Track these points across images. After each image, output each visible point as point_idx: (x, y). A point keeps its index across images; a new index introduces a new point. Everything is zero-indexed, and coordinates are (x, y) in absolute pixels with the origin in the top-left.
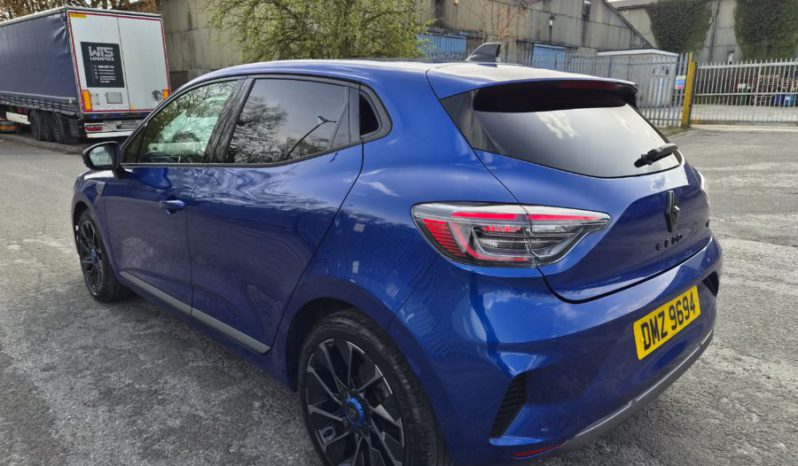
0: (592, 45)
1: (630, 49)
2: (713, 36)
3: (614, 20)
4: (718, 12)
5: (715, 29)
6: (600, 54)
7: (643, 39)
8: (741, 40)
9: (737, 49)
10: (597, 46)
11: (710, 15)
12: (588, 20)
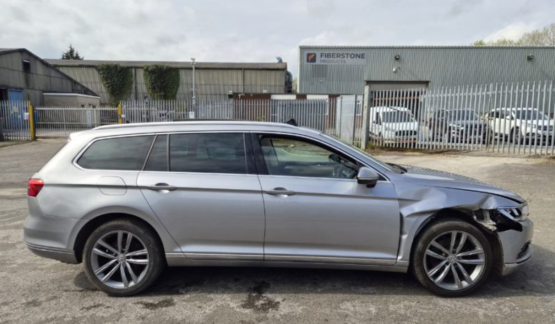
0: (37, 87)
1: (73, 92)
2: (136, 88)
3: (53, 73)
4: (136, 74)
5: (136, 83)
6: (45, 94)
7: (83, 87)
8: (150, 92)
9: (149, 96)
10: (41, 88)
11: (132, 76)
12: (30, 73)
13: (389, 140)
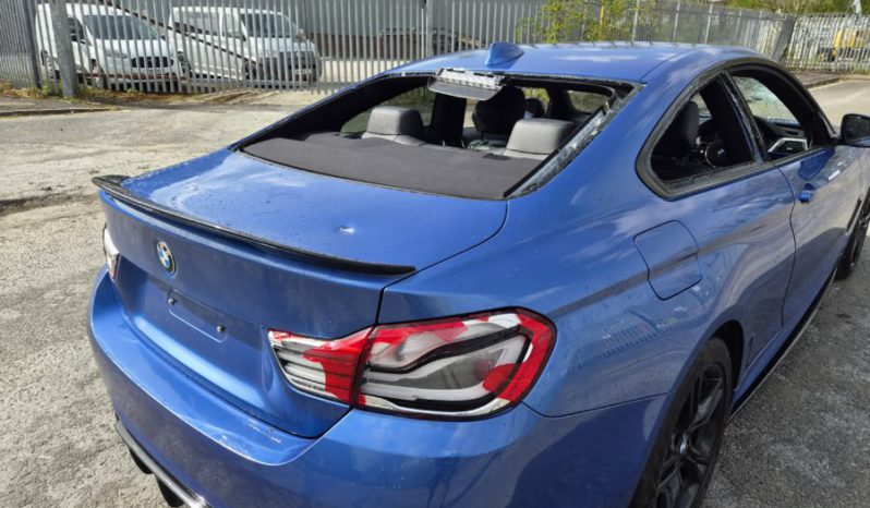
13: (120, 76)
